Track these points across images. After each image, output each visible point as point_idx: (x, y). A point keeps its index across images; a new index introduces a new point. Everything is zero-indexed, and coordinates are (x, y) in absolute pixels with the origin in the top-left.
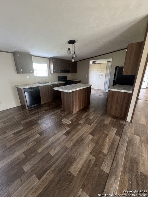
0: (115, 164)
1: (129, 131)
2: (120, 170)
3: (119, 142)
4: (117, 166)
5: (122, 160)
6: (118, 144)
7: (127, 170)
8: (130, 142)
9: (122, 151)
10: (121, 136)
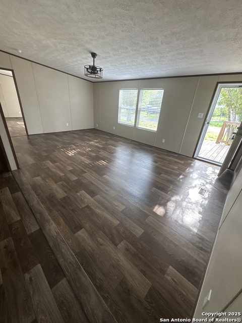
0: (38, 216)
1: (26, 178)
2: (46, 214)
3: (24, 197)
4: (41, 214)
5: (41, 206)
6: (25, 199)
7: (51, 208)
8: (35, 187)
9: (35, 200)
10: (20, 189)
